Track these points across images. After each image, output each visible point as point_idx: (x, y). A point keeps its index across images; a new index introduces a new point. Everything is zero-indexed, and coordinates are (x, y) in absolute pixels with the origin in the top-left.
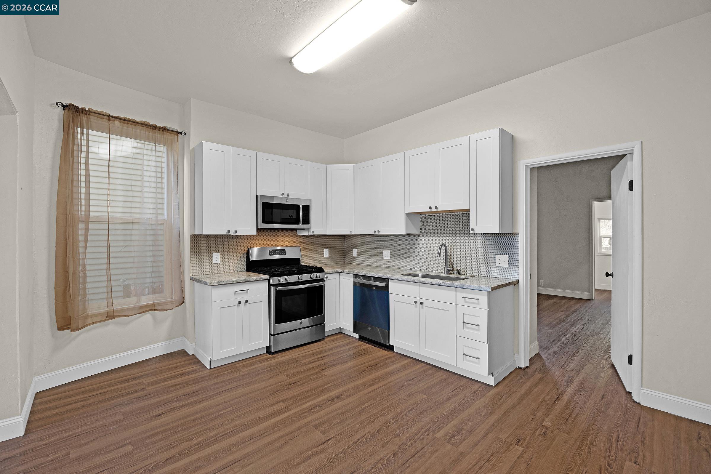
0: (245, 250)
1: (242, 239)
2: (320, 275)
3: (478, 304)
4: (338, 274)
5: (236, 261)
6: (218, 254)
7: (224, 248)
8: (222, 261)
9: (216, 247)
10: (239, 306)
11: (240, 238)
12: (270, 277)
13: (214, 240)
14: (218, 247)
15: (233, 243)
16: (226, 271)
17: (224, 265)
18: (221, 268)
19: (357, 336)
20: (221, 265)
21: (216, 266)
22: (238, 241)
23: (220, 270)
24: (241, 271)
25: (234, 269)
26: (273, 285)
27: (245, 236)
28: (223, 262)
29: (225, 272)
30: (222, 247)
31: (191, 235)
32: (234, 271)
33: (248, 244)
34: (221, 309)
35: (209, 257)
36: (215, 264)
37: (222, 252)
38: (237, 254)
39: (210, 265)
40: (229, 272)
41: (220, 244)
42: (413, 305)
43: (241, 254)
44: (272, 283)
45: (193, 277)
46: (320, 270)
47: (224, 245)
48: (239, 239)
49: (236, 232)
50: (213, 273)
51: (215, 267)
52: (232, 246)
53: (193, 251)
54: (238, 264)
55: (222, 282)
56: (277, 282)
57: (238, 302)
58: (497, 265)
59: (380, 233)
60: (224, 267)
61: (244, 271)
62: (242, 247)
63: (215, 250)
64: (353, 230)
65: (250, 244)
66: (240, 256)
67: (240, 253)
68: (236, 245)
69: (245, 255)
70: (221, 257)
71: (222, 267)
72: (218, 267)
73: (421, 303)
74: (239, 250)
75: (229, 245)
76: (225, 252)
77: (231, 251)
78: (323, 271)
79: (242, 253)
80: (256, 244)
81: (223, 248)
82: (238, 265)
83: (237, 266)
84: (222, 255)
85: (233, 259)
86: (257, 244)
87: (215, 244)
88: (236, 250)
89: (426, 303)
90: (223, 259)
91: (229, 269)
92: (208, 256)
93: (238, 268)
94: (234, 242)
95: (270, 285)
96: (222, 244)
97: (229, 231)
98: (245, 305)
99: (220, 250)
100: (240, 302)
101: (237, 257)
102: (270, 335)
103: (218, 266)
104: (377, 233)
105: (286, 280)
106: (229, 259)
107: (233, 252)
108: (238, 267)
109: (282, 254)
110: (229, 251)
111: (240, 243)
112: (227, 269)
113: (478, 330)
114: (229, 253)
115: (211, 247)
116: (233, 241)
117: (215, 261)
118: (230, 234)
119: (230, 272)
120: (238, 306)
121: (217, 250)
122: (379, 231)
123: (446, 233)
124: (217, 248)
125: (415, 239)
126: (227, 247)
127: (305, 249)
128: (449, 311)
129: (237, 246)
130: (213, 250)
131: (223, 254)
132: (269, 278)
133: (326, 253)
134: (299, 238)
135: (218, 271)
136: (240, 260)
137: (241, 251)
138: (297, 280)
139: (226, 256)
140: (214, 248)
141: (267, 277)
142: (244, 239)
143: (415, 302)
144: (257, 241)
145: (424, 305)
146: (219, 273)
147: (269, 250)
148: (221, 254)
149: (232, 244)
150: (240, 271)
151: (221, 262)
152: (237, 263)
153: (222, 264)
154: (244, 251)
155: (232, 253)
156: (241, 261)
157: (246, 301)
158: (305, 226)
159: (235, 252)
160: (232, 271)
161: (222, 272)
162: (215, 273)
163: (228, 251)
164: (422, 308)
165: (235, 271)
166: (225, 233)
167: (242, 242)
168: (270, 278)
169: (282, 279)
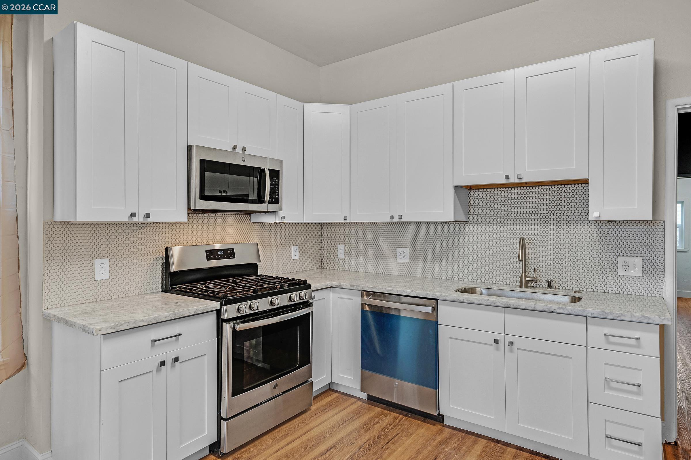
0: (160, 251)
1: (154, 230)
2: (305, 293)
3: (638, 346)
4: (328, 291)
5: (142, 274)
6: (106, 261)
7: (118, 248)
8: (113, 274)
9: (102, 246)
10: (160, 370)
11: (149, 228)
12: (222, 305)
13: (96, 232)
14: (106, 246)
15: (137, 239)
16: (122, 293)
17: (118, 282)
18: (111, 289)
19: (364, 396)
20: (111, 283)
21: (100, 284)
22: (146, 233)
23: (110, 292)
24: (152, 291)
25: (137, 288)
26: (227, 321)
27: (160, 225)
28: (115, 277)
29: (120, 296)
30: (113, 246)
31: (45, 223)
32: (137, 294)
33: (166, 240)
34: (122, 383)
35: (85, 268)
36: (98, 282)
37: (113, 257)
38: (143, 260)
39: (87, 283)
40: (127, 295)
41: (109, 240)
42: (492, 345)
43: (152, 259)
44: (224, 316)
45: (49, 311)
46: (304, 285)
47: (118, 242)
48: (148, 231)
49: (148, 215)
50: (94, 300)
51: (99, 287)
52: (133, 245)
53: (49, 255)
54: (145, 279)
55: (126, 325)
56: (235, 315)
57: (157, 364)
58: (621, 272)
59: (403, 220)
60: (117, 285)
61: (157, 292)
62: (154, 246)
63: (98, 252)
64: (348, 215)
65: (168, 240)
66: (151, 262)
67: (151, 257)
68: (142, 241)
69: (160, 261)
70: (111, 266)
71: (113, 286)
72: (106, 287)
73: (511, 343)
74: (148, 252)
75: (129, 242)
76: (120, 257)
77: (132, 253)
78: (309, 287)
79: (154, 257)
80: (180, 240)
81: (115, 248)
82: (146, 281)
83: (143, 282)
84: (113, 263)
85: (135, 269)
86: (182, 239)
87: (98, 241)
88: (142, 252)
89: (518, 343)
90: (115, 271)
91: (127, 290)
92: (83, 265)
93: (146, 287)
94: (138, 236)
95: (220, 322)
96: (113, 240)
97: (134, 215)
98: (173, 366)
99: (109, 252)
100: (162, 364)
101: (143, 266)
102: (220, 418)
103: (104, 284)
104: (396, 220)
105: (250, 308)
106: (129, 270)
107: (137, 255)
108: (145, 284)
109: (228, 258)
110: (129, 253)
111: (149, 238)
112: (124, 290)
113: (639, 394)
114: (128, 259)
115: (91, 247)
116: (137, 233)
117: (98, 276)
118: (135, 219)
119: (130, 295)
120: (158, 370)
121: (102, 252)
122: (401, 217)
123: (518, 220)
124: (104, 249)
125: (458, 229)
126: (123, 245)
127: (263, 247)
128: (571, 358)
129: (143, 244)
130: (95, 253)
131: (115, 260)
132: (219, 307)
133: (295, 254)
134: (254, 228)
135: (104, 296)
136: (149, 270)
137: (152, 254)
138: (268, 307)
139: (122, 265)
140: (96, 250)
141: (216, 305)
142: (157, 230)
143: (497, 341)
144: (182, 234)
145: (515, 347)
146: (106, 298)
147: (206, 251)
148: (111, 260)
149: (134, 239)
150: (149, 292)
151: (112, 277)
152: (143, 276)
153: (113, 280)
154: (158, 254)
155: (135, 258)
156: (151, 273)
157: (176, 360)
158: (272, 207)
159: (140, 255)
160: (134, 294)
161: (113, 297)
162: (98, 299)
163: (125, 253)
164: (511, 351)
165: (140, 293)
166: (125, 219)
167: (154, 236)
168: (221, 307)
169: (245, 307)
